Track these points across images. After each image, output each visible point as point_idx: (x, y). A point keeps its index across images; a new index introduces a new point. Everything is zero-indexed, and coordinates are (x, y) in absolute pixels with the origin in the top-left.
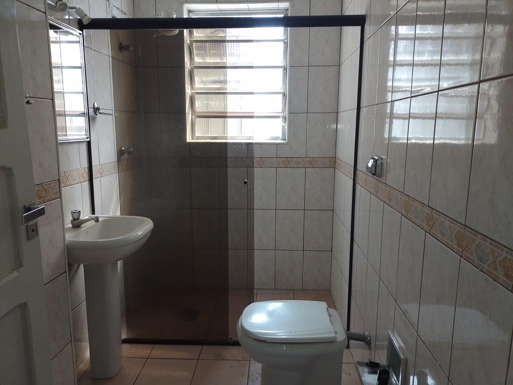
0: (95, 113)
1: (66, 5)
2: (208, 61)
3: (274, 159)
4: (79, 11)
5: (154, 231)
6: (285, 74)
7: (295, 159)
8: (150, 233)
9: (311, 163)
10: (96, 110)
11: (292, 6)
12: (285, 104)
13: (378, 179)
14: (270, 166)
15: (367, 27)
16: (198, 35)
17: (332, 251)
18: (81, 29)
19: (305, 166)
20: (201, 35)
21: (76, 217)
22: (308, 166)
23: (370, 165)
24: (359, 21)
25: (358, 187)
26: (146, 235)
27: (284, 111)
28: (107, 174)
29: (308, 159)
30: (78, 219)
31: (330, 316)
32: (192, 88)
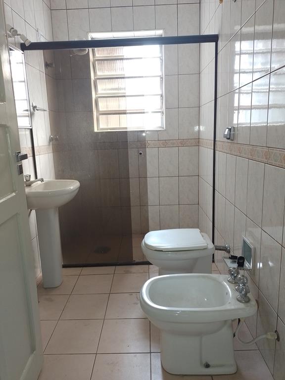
0: (34, 110)
1: (16, 31)
2: (106, 74)
3: (157, 142)
4: (22, 37)
5: (80, 188)
6: (162, 81)
7: (171, 141)
8: (78, 190)
9: (183, 143)
10: (34, 108)
11: (165, 32)
12: (162, 103)
13: (232, 142)
14: (154, 146)
15: (219, 43)
16: (99, 56)
17: (198, 204)
18: (23, 50)
19: (178, 146)
20: (101, 56)
21: (28, 179)
22: (180, 145)
23: (226, 133)
24: (214, 39)
25: (217, 152)
26: (76, 190)
27: (162, 108)
28: (43, 153)
29: (180, 141)
30: (29, 180)
31: (203, 236)
32: (96, 94)
